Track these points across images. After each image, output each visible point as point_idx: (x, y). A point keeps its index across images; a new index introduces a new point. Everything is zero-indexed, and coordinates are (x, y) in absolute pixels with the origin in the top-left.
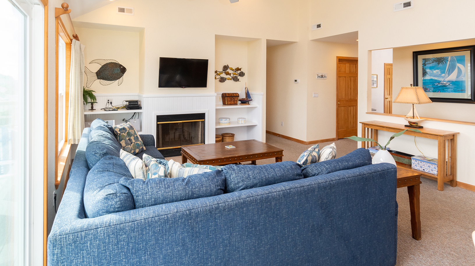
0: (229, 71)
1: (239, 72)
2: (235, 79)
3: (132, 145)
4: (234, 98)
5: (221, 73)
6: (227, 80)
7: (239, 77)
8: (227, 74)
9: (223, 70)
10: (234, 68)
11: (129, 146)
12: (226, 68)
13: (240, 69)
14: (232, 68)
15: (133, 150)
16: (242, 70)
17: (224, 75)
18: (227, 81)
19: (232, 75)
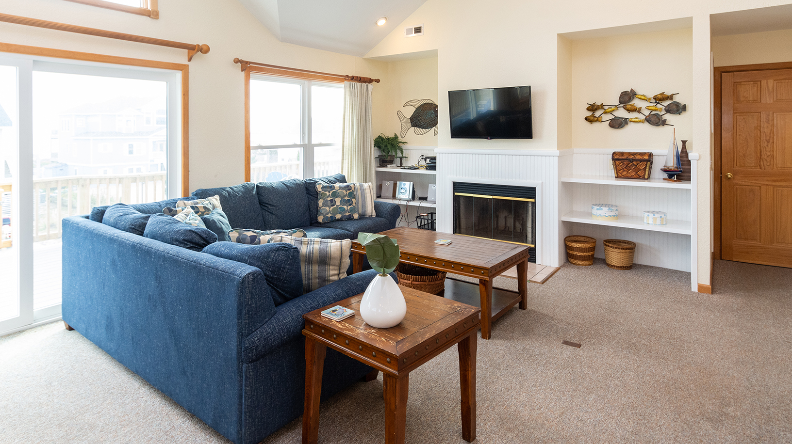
0: (636, 102)
1: (666, 103)
2: (655, 120)
3: (332, 208)
4: (634, 163)
5: (617, 107)
6: (629, 123)
7: (668, 117)
8: (629, 111)
9: (621, 102)
10: (651, 95)
11: (327, 208)
12: (627, 98)
13: (671, 97)
14: (643, 95)
15: (331, 214)
16: (677, 99)
17: (622, 113)
18: (631, 126)
19: (647, 113)
